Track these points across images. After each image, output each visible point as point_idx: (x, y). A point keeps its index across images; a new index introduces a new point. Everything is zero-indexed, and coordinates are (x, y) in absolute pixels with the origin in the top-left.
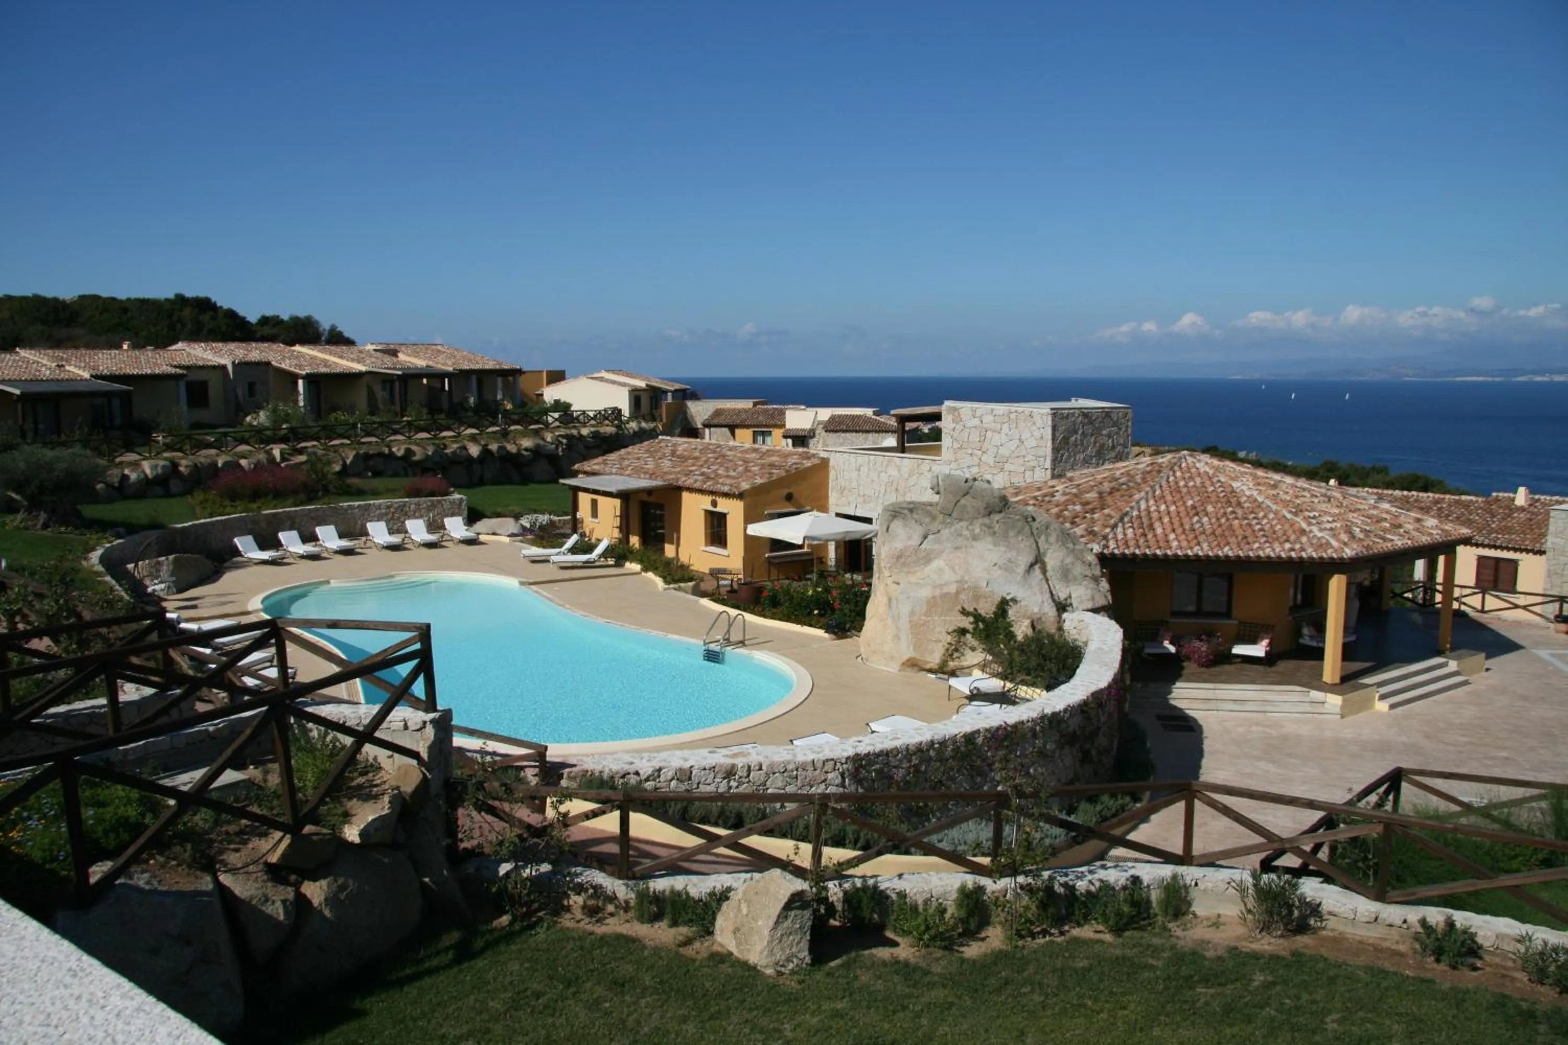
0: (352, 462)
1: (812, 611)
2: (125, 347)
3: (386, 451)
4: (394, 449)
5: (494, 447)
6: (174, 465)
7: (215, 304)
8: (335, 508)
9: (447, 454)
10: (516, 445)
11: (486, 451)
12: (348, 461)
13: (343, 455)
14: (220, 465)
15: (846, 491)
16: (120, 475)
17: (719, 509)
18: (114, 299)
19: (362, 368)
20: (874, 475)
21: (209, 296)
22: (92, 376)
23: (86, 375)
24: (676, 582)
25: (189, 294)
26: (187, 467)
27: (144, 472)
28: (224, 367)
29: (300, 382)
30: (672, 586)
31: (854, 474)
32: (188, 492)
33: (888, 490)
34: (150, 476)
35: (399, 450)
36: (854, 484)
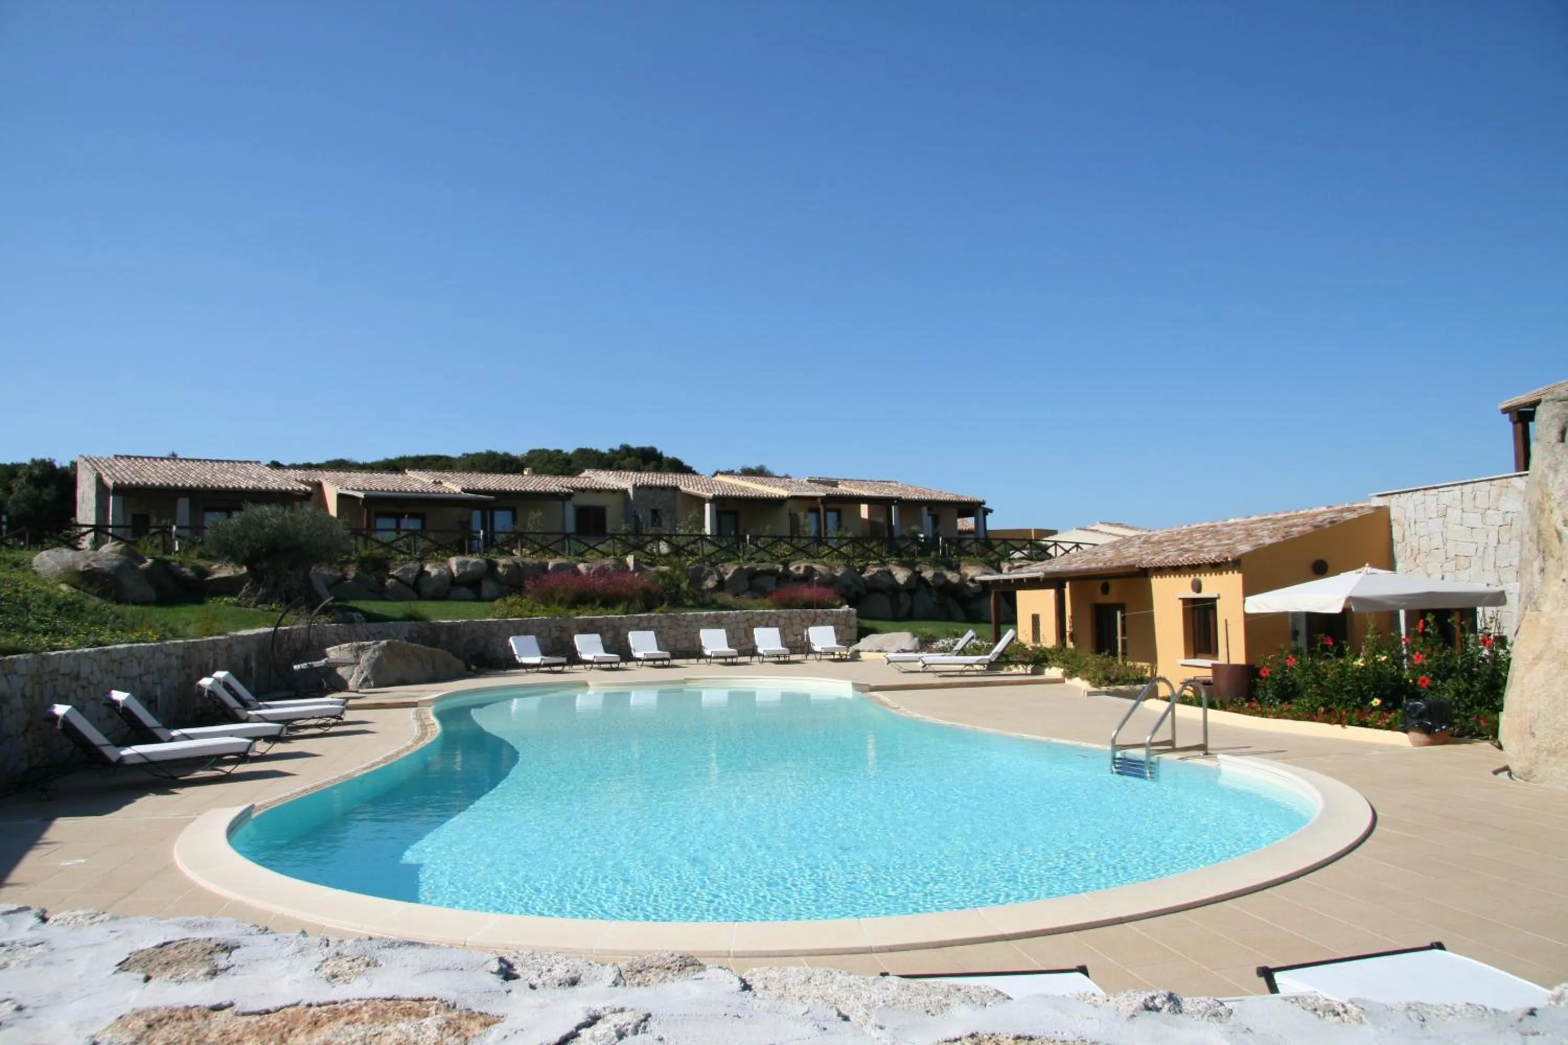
0: (730, 578)
1: (1367, 699)
2: (525, 473)
3: (780, 568)
4: (792, 568)
5: (928, 574)
6: (492, 565)
7: (661, 454)
8: (675, 618)
9: (863, 579)
10: (960, 574)
11: (917, 577)
12: (727, 577)
13: (722, 570)
14: (550, 567)
15: (1422, 556)
16: (417, 570)
17: (1204, 594)
18: (559, 452)
19: (784, 493)
20: (1473, 519)
21: (655, 446)
22: (463, 490)
23: (458, 489)
24: (1112, 682)
25: (635, 444)
26: (505, 566)
27: (450, 569)
28: (625, 492)
29: (707, 506)
30: (1104, 689)
31: (1436, 524)
32: (503, 595)
33: (1504, 539)
34: (456, 574)
35: (798, 568)
36: (1437, 541)
